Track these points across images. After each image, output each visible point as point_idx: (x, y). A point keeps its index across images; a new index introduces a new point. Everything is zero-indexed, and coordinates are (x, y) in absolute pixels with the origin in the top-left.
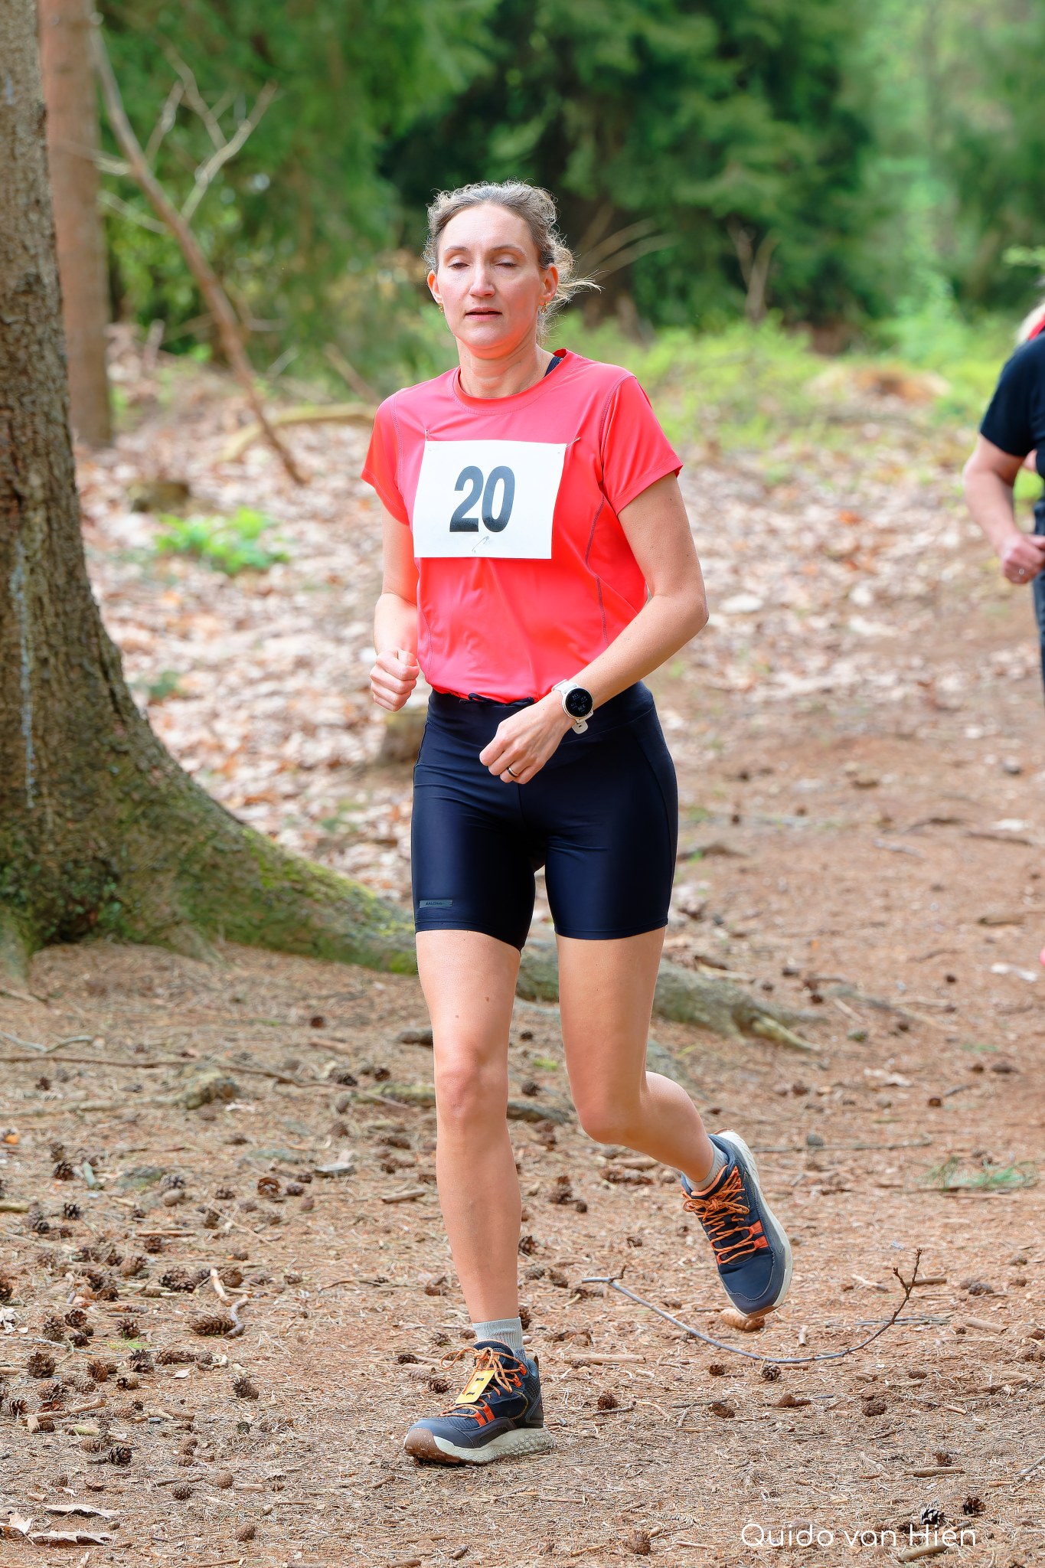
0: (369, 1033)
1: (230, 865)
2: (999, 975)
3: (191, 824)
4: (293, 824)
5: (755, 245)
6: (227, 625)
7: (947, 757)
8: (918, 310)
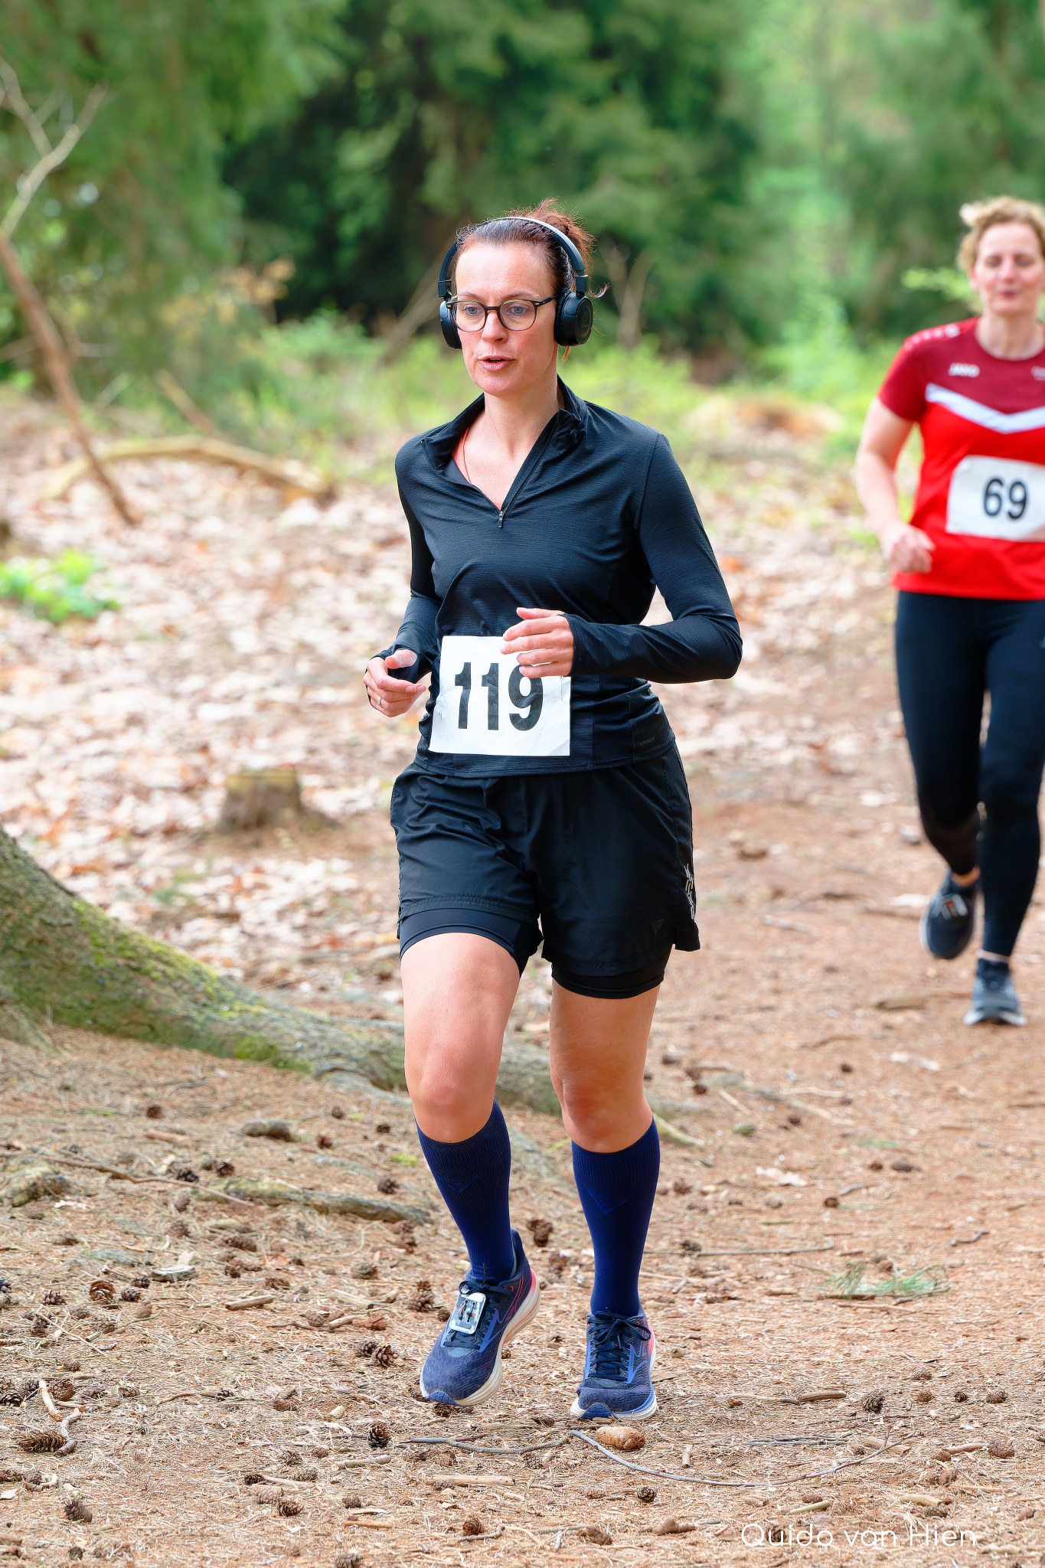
0: (210, 1125)
1: (59, 940)
2: (899, 1064)
3: (17, 894)
4: (126, 896)
5: (629, 265)
6: (53, 678)
7: (841, 826)
8: (808, 336)
